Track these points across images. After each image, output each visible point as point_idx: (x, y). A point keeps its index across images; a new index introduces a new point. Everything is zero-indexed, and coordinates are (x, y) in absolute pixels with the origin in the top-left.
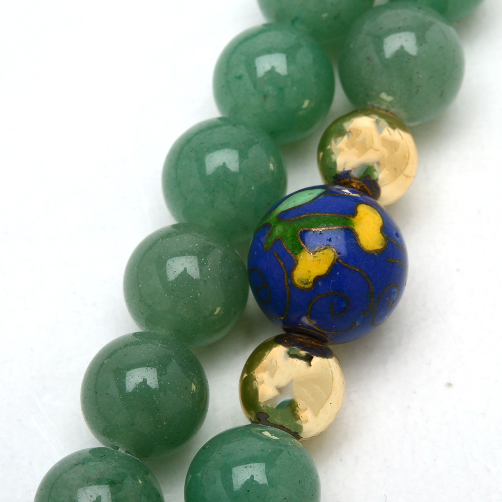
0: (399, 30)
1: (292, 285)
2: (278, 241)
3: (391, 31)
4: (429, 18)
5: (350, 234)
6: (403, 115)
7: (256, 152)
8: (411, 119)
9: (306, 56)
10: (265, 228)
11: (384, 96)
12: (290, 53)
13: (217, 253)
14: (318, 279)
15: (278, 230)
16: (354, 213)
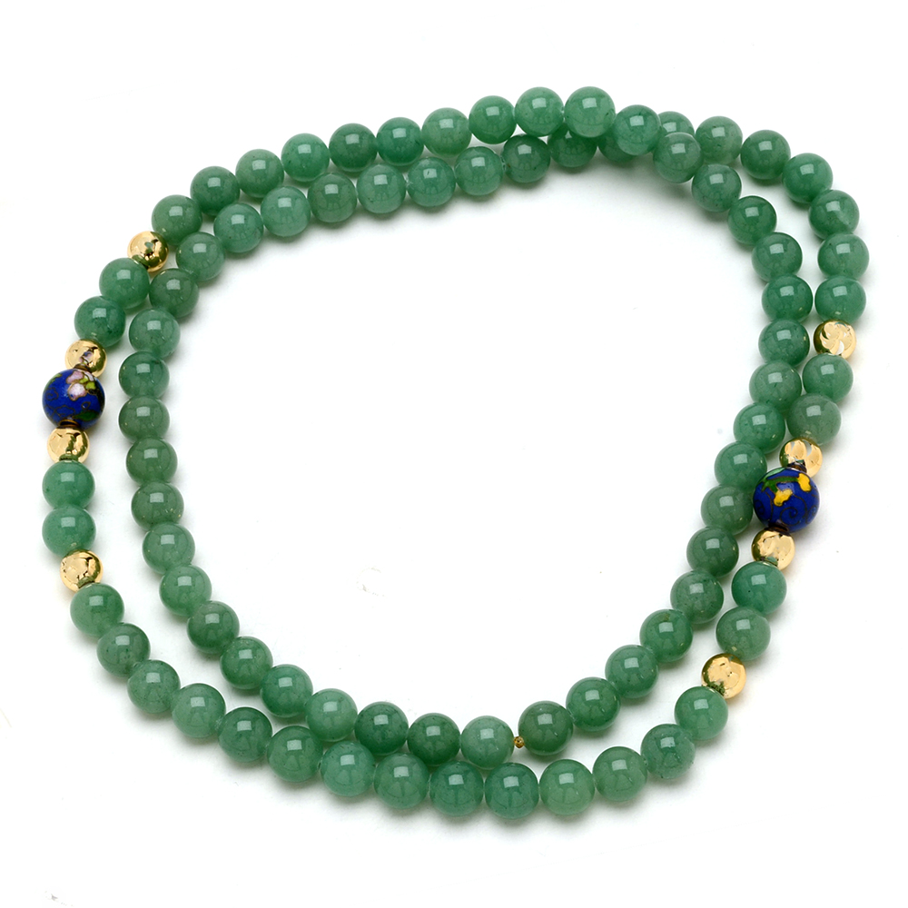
0: (813, 404)
1: (774, 505)
2: (768, 488)
3: (810, 405)
4: (826, 400)
5: (796, 485)
6: (815, 440)
7: (755, 455)
8: (819, 442)
9: (774, 416)
10: (761, 484)
11: (807, 432)
12: (767, 414)
13: (741, 495)
14: (784, 502)
15: (767, 484)
16: (798, 477)
